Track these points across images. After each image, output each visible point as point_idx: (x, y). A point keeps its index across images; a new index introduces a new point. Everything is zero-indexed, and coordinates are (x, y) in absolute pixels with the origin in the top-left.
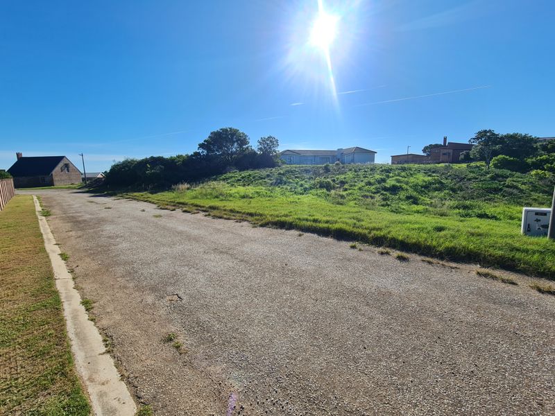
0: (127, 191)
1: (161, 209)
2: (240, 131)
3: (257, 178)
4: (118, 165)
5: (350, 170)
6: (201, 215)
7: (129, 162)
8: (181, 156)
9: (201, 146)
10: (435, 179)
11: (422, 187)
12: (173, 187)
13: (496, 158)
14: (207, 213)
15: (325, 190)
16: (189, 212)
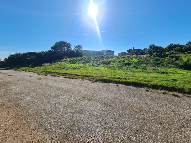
0: (19, 67)
1: (39, 75)
2: (68, 43)
3: (77, 60)
4: (12, 56)
5: (111, 57)
6: (61, 77)
7: (18, 54)
8: (43, 52)
9: (52, 48)
10: (140, 60)
11: (137, 63)
12: (43, 65)
13: (154, 53)
14: (64, 76)
15: (105, 65)
16: (55, 76)
